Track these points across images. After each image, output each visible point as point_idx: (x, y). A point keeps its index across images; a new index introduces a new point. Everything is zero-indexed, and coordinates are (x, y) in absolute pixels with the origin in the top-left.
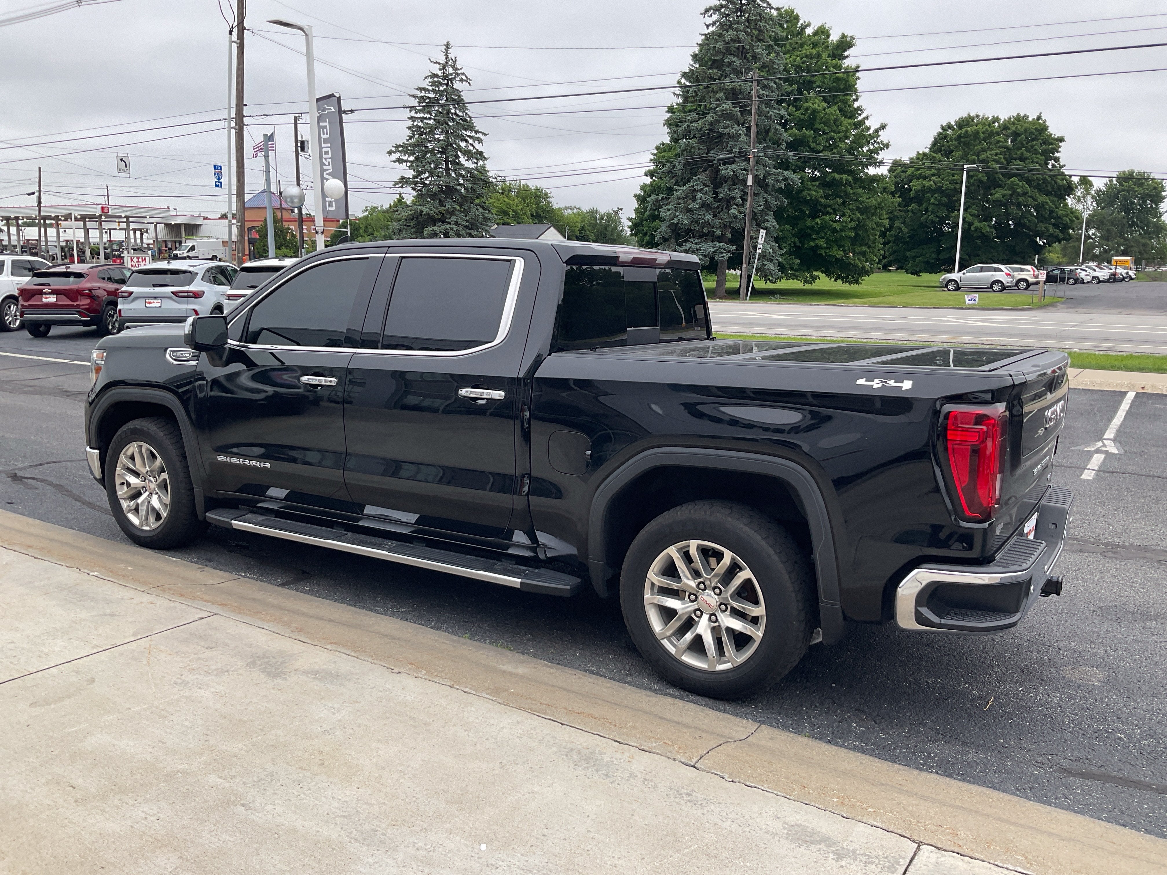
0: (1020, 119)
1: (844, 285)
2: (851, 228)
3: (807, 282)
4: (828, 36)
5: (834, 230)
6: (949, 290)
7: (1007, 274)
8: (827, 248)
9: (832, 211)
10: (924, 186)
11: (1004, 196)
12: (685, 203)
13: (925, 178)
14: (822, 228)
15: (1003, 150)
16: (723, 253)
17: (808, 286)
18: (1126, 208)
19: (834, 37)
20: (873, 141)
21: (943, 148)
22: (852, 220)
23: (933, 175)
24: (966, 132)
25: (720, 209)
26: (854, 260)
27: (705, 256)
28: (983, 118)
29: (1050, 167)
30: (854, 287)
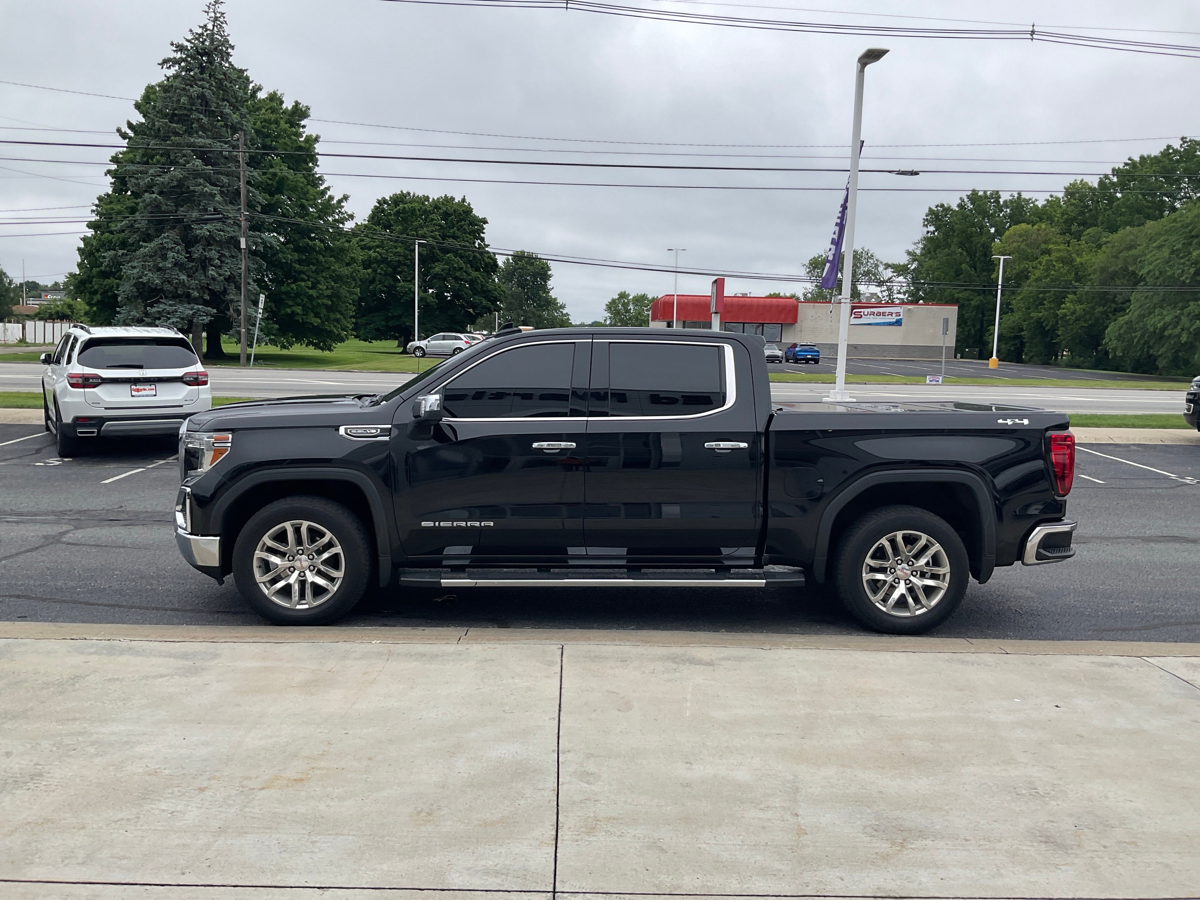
0: (448, 200)
1: (316, 351)
2: (328, 296)
3: (284, 347)
4: (282, 102)
5: (311, 298)
6: (417, 356)
7: (467, 342)
8: (303, 315)
9: (306, 278)
10: (370, 257)
11: (443, 270)
12: (154, 261)
13: (370, 249)
14: (298, 295)
15: (437, 227)
16: (203, 316)
17: (285, 352)
18: (522, 284)
19: (288, 105)
20: (337, 211)
21: (381, 221)
22: (327, 288)
23: (378, 247)
24: (404, 208)
25: (194, 269)
26: (330, 327)
27: (182, 319)
28: (414, 195)
29: (477, 245)
30: (327, 353)
